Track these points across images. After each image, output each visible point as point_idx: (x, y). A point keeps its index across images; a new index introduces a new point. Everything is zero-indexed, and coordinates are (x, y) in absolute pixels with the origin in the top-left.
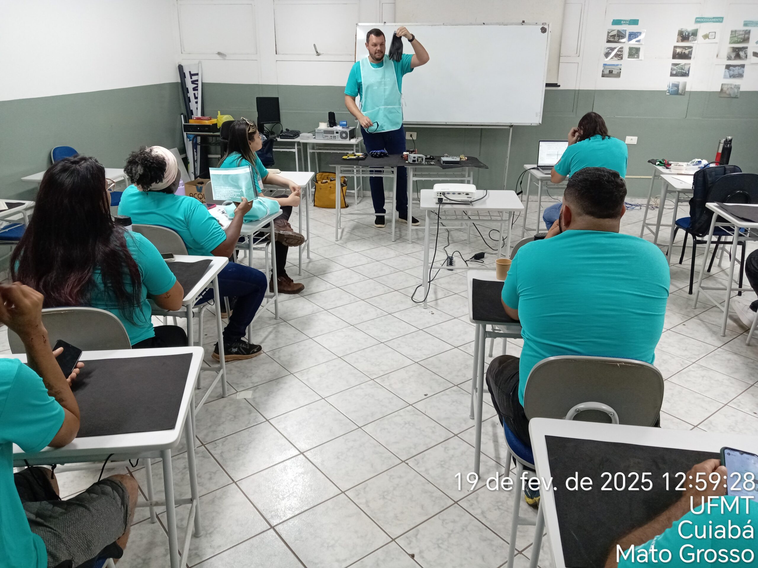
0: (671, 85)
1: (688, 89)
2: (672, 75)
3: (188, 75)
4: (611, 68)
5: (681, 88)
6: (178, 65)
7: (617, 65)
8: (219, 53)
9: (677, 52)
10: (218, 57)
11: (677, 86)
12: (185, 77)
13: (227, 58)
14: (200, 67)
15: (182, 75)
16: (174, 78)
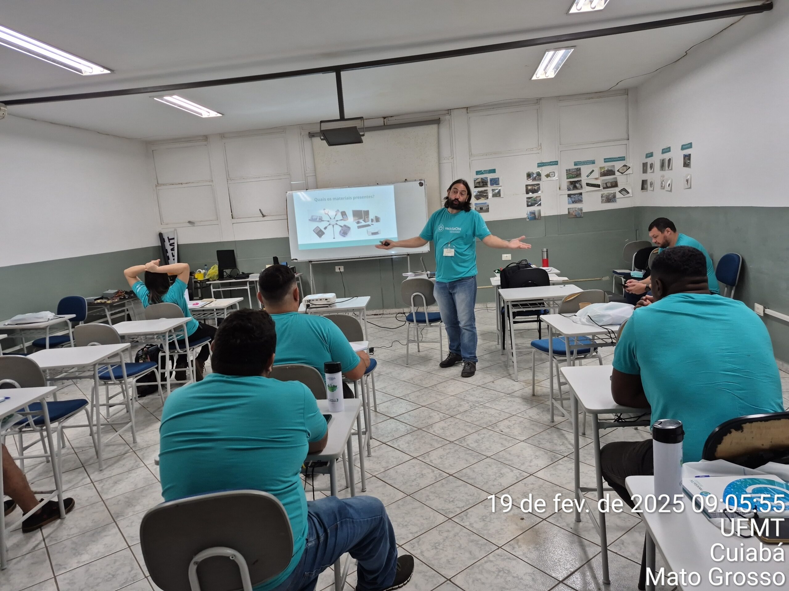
0: (529, 213)
1: (543, 214)
2: (528, 206)
3: (166, 240)
4: (481, 206)
5: (536, 214)
6: (158, 233)
7: (486, 203)
8: (189, 222)
9: (529, 188)
10: (189, 225)
11: (533, 213)
12: (165, 242)
13: (196, 225)
14: (175, 233)
15: (162, 240)
16: (156, 243)
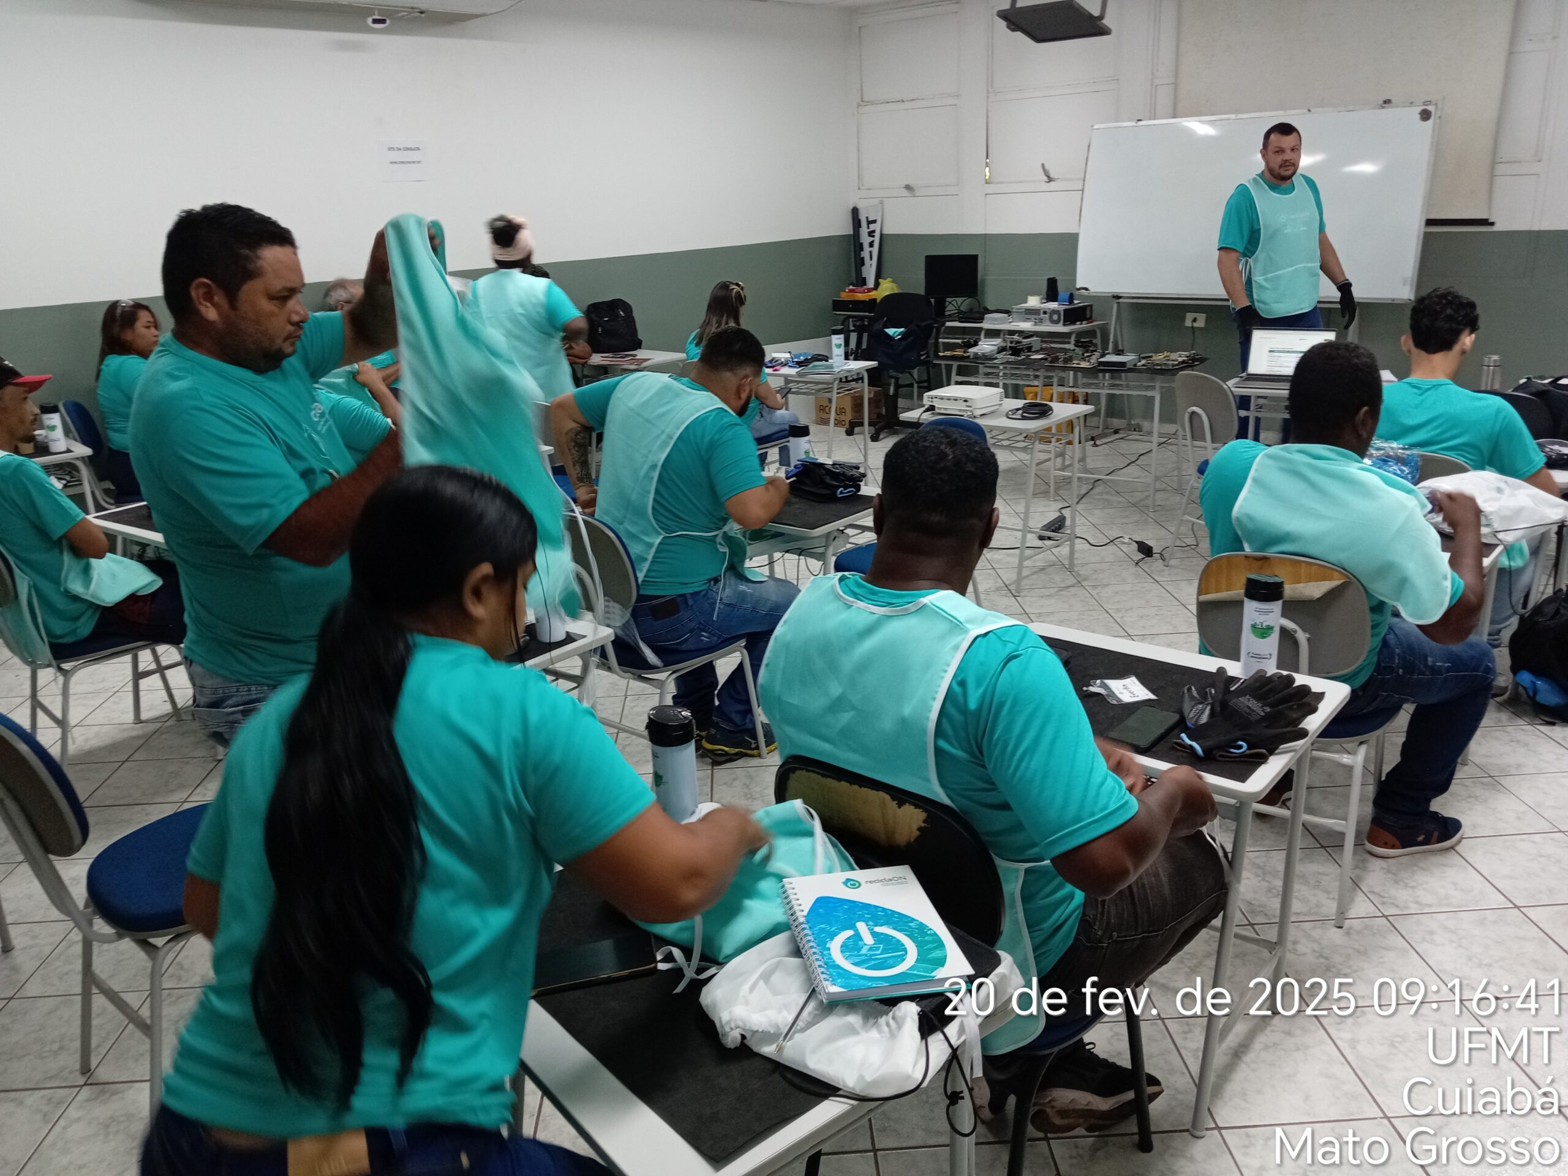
3: (864, 223)
6: (851, 208)
8: (908, 187)
10: (905, 193)
12: (860, 226)
13: (917, 194)
14: (881, 209)
15: (856, 223)
16: (844, 228)
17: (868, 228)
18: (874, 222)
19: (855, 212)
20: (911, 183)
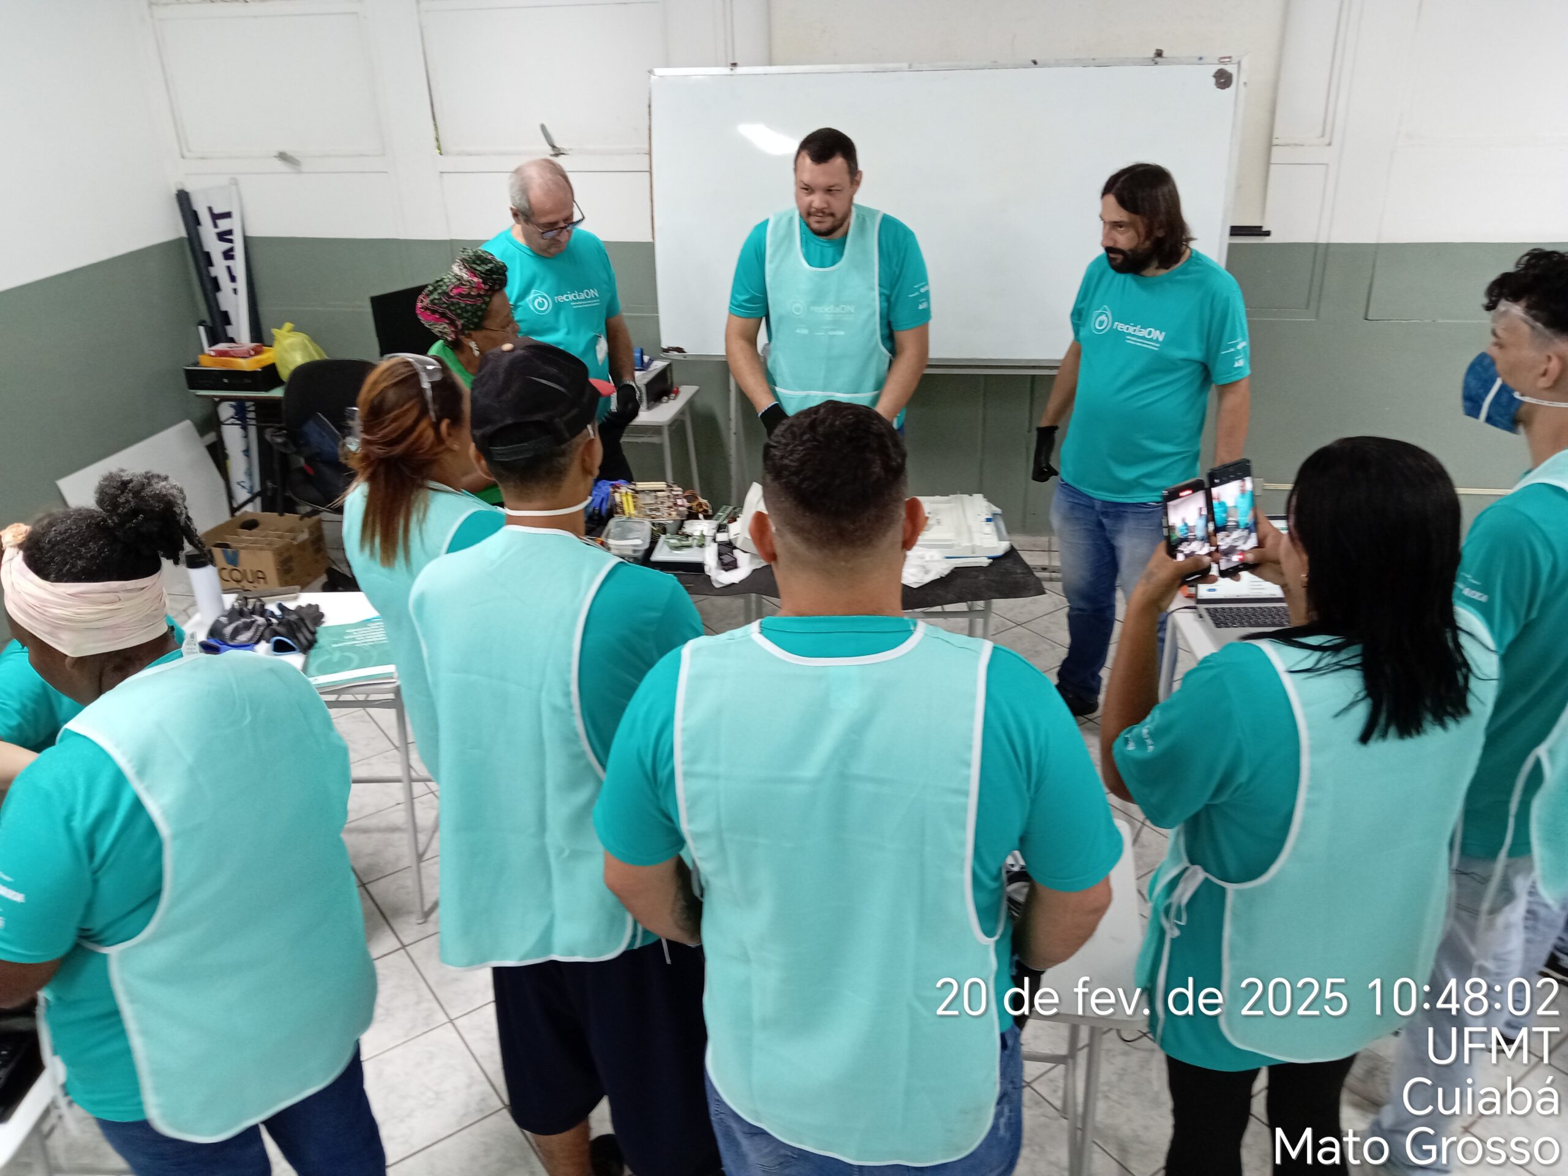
3: (205, 217)
6: (174, 192)
8: (283, 156)
10: (280, 165)
12: (197, 222)
13: (304, 168)
14: (235, 193)
15: (191, 218)
16: (169, 228)
17: (216, 226)
18: (228, 215)
19: (183, 199)
20: (289, 149)
